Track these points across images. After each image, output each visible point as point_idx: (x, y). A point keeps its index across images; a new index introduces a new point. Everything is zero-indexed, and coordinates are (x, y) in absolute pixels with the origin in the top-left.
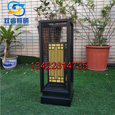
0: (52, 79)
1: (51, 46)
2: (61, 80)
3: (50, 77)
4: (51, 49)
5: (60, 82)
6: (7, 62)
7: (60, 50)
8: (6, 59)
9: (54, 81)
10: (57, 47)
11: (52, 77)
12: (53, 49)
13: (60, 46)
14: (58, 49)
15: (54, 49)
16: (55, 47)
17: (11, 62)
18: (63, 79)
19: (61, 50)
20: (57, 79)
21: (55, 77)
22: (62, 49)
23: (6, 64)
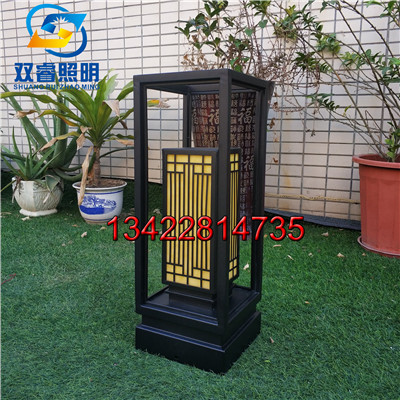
0: (174, 274)
1: (175, 163)
2: (201, 279)
3: (168, 266)
4: (175, 172)
5: (199, 286)
6: (90, 199)
7: (200, 177)
8: (86, 192)
9: (181, 280)
10: (191, 167)
11: (174, 265)
12: (180, 173)
13: (203, 164)
14: (194, 174)
15: (184, 173)
16: (187, 166)
17: (102, 201)
18: (208, 278)
19: (205, 177)
20: (190, 274)
21: (183, 266)
22: (208, 175)
23: (88, 206)
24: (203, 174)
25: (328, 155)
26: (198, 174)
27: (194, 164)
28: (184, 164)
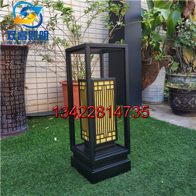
0: (100, 139)
1: (98, 86)
2: (112, 136)
3: (97, 136)
5: (111, 140)
9: (103, 141)
11: (100, 135)
12: (100, 90)
13: (110, 85)
15: (102, 90)
18: (115, 134)
20: (107, 136)
21: (104, 134)
22: (112, 89)
24: (110, 89)
25: (37, 83)
26: (108, 90)
27: (106, 85)
28: (102, 86)
